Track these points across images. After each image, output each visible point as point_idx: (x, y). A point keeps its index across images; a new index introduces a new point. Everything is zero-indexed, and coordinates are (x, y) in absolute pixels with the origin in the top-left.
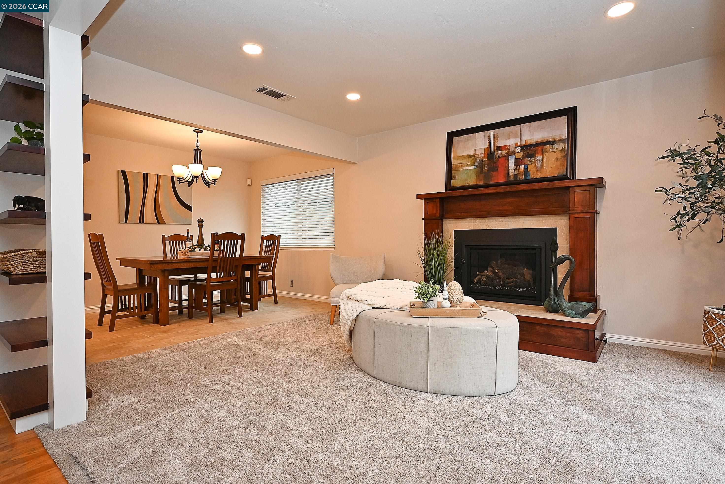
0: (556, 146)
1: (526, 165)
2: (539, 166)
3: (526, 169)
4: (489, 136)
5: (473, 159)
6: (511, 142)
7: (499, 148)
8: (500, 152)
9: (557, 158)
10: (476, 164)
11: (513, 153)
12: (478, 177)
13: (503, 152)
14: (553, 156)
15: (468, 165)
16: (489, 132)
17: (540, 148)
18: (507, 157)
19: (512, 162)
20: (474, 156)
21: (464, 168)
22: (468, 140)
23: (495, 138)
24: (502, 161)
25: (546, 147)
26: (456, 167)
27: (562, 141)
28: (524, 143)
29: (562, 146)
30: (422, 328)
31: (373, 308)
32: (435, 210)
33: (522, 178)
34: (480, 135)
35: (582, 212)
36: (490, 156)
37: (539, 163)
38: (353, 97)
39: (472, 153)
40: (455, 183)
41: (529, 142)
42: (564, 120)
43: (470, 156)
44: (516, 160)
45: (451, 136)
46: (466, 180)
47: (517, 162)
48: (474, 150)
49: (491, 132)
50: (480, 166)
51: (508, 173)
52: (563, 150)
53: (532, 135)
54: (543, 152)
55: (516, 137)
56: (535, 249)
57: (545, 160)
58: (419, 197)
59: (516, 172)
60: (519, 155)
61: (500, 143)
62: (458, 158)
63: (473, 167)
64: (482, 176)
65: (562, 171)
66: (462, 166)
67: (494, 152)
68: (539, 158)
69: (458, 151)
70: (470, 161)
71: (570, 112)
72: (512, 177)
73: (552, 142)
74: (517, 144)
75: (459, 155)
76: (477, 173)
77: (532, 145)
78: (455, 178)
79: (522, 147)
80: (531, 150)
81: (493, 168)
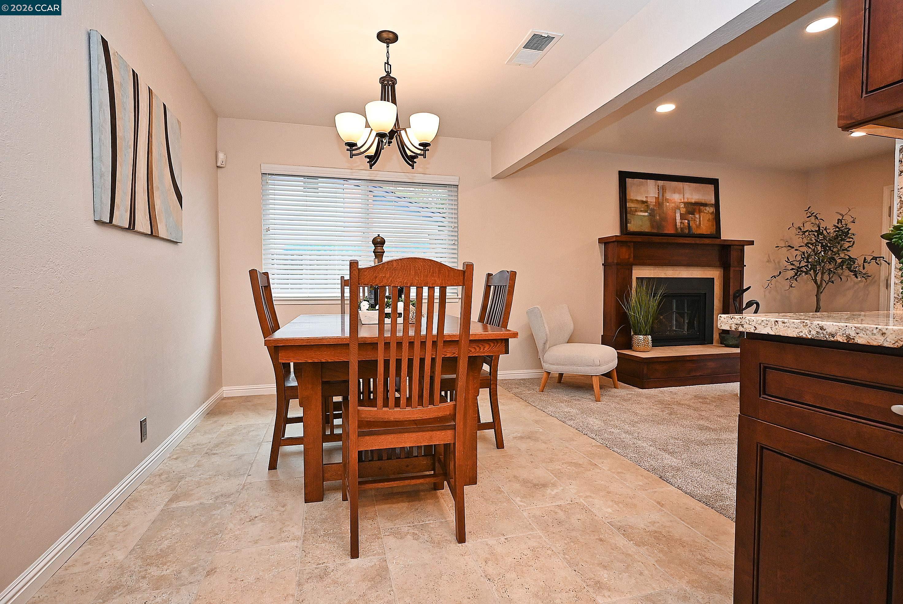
0: (707, 208)
1: (688, 221)
2: (698, 223)
3: (689, 224)
4: (658, 186)
5: (646, 206)
6: (676, 197)
7: (667, 201)
8: (667, 204)
9: (709, 219)
10: (649, 211)
11: (679, 208)
12: (651, 225)
13: (671, 205)
14: (706, 217)
15: (642, 211)
16: (658, 181)
17: (698, 208)
18: (674, 210)
19: (678, 216)
20: (646, 202)
21: (640, 213)
22: (641, 185)
23: (664, 189)
24: (670, 212)
25: (702, 207)
26: (631, 210)
27: (711, 205)
28: (686, 200)
29: (711, 209)
33: (686, 231)
34: (651, 183)
36: (661, 206)
37: (698, 220)
39: (644, 199)
40: (631, 227)
41: (689, 201)
42: (711, 187)
43: (643, 202)
44: (681, 214)
45: (624, 176)
46: (641, 226)
47: (682, 217)
48: (646, 197)
49: (661, 183)
50: (653, 213)
51: (676, 225)
52: (713, 212)
53: (691, 193)
54: (700, 212)
55: (679, 193)
56: (700, 296)
57: (701, 219)
58: (600, 240)
59: (682, 226)
60: (683, 210)
61: (668, 196)
62: (632, 201)
63: (646, 214)
64: (654, 224)
65: (713, 230)
66: (636, 211)
67: (663, 203)
68: (697, 216)
69: (632, 194)
70: (642, 207)
71: (714, 182)
72: (679, 230)
73: (705, 205)
74: (681, 200)
75: (631, 198)
76: (651, 220)
77: (691, 204)
78: (629, 222)
79: (684, 203)
80: (691, 208)
81: (663, 218)
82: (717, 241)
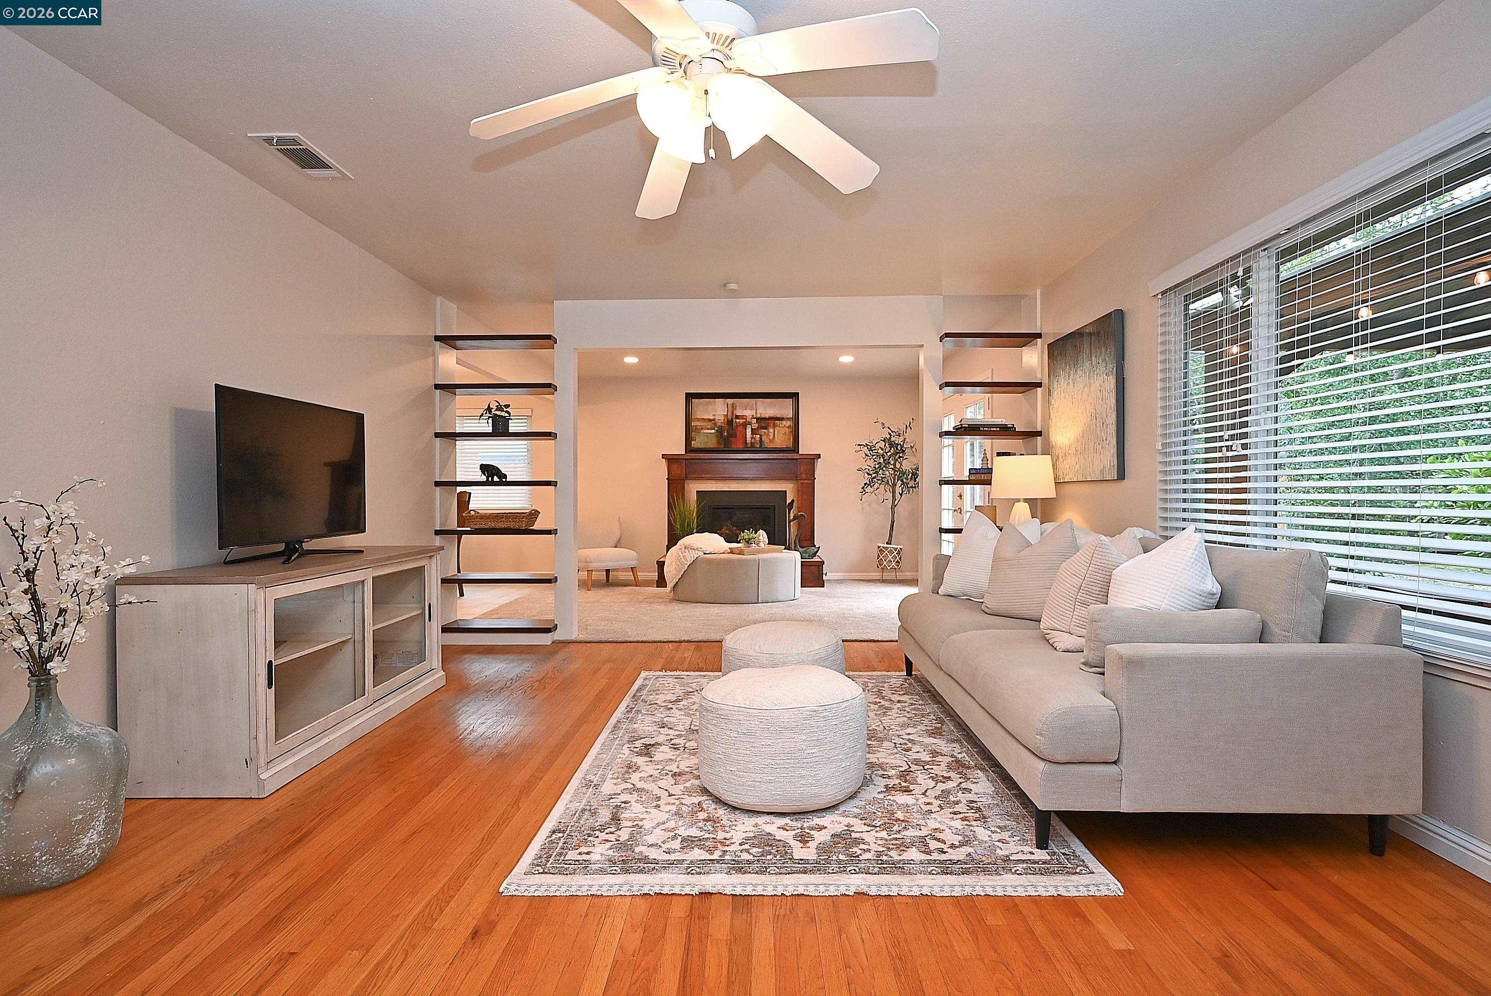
0: (784, 422)
1: (761, 435)
2: (772, 437)
3: (761, 439)
4: (728, 404)
5: (713, 424)
6: (748, 413)
7: (737, 417)
8: (738, 420)
9: (786, 433)
10: (716, 429)
11: (750, 423)
12: (718, 442)
13: (741, 421)
14: (783, 431)
15: (708, 429)
16: (728, 400)
17: (771, 422)
18: (744, 425)
19: (749, 431)
20: (714, 420)
21: (705, 431)
22: (707, 404)
23: (734, 406)
24: (740, 428)
25: (776, 422)
26: (696, 429)
27: (789, 419)
28: (759, 416)
29: (789, 423)
30: (754, 560)
31: (705, 554)
32: (677, 469)
33: (758, 446)
34: (719, 401)
35: (806, 479)
36: (730, 422)
37: (772, 435)
38: (631, 360)
39: (712, 418)
40: (695, 445)
41: (763, 416)
42: (789, 401)
43: (710, 420)
44: (752, 429)
45: (690, 397)
46: (707, 442)
48: (714, 415)
49: (730, 401)
50: (720, 430)
51: (746, 440)
52: (789, 426)
53: (766, 409)
54: (774, 426)
55: (752, 409)
56: (769, 508)
57: (776, 433)
58: (664, 456)
60: (755, 426)
61: (739, 412)
62: (698, 420)
63: (713, 431)
64: (722, 441)
65: (790, 445)
66: (702, 429)
68: (771, 430)
69: (698, 413)
70: (710, 425)
71: (794, 396)
73: (782, 419)
74: (753, 416)
75: (698, 417)
76: (717, 437)
77: (765, 419)
78: (695, 440)
79: (757, 419)
80: (764, 422)
81: (732, 435)
82: (793, 455)
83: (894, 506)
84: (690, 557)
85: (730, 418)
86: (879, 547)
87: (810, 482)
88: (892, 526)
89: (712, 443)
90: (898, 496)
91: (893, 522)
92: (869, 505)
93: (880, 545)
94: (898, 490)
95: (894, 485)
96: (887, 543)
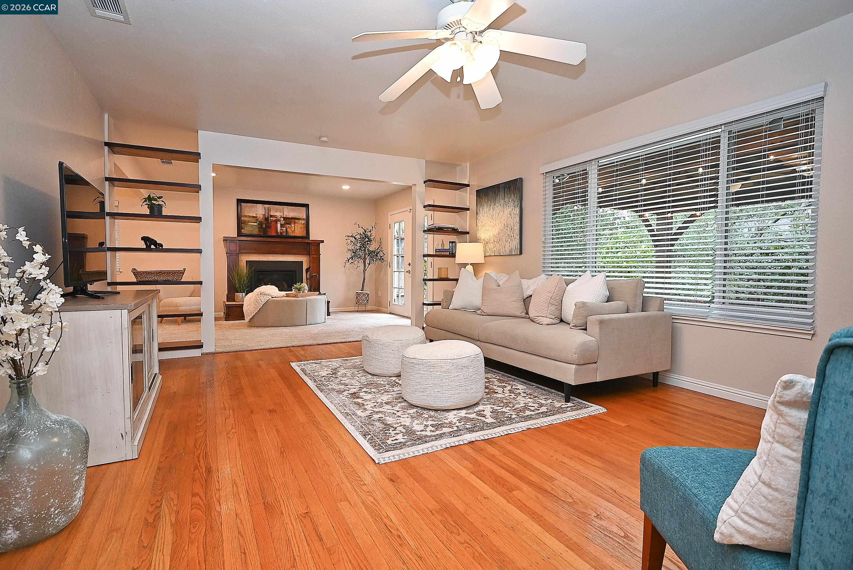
0: (301, 221)
1: (286, 228)
3: (286, 230)
4: (265, 208)
5: (256, 219)
6: (278, 214)
7: (271, 216)
8: (272, 218)
10: (258, 222)
11: (279, 221)
12: (259, 231)
13: (274, 219)
14: (300, 226)
15: (252, 222)
16: (265, 205)
17: (293, 221)
18: (276, 221)
19: (279, 226)
20: (256, 217)
21: (250, 224)
22: (252, 207)
23: (269, 210)
24: (273, 223)
25: (296, 220)
26: (245, 222)
27: (303, 219)
28: (285, 216)
29: (303, 222)
31: (272, 297)
32: (236, 248)
33: (285, 234)
34: (260, 206)
35: (315, 255)
36: (266, 219)
37: (293, 228)
39: (255, 216)
40: (244, 232)
41: (287, 216)
42: (304, 209)
43: (253, 217)
44: (281, 224)
45: (239, 201)
46: (252, 231)
47: (282, 226)
48: (256, 214)
49: (267, 206)
50: (261, 224)
51: (277, 231)
52: (304, 223)
53: (289, 212)
54: (295, 223)
55: (280, 212)
56: (293, 272)
57: (296, 227)
58: (222, 238)
59: (281, 231)
60: (283, 222)
61: (272, 213)
62: (246, 216)
63: (256, 224)
64: (262, 230)
65: (304, 234)
66: (248, 222)
67: (268, 217)
68: (293, 225)
69: (245, 213)
70: (254, 220)
71: (307, 206)
72: (279, 234)
73: (299, 219)
74: (281, 216)
75: (245, 214)
76: (259, 228)
77: (289, 218)
78: (244, 229)
79: (284, 218)
80: (288, 220)
81: (268, 226)
82: (306, 241)
83: (365, 270)
84: (264, 299)
85: (266, 216)
86: (357, 293)
87: (317, 256)
88: (364, 281)
89: (256, 232)
90: (367, 265)
91: (364, 279)
92: (349, 270)
93: (357, 291)
94: (367, 261)
95: (365, 259)
96: (361, 290)
